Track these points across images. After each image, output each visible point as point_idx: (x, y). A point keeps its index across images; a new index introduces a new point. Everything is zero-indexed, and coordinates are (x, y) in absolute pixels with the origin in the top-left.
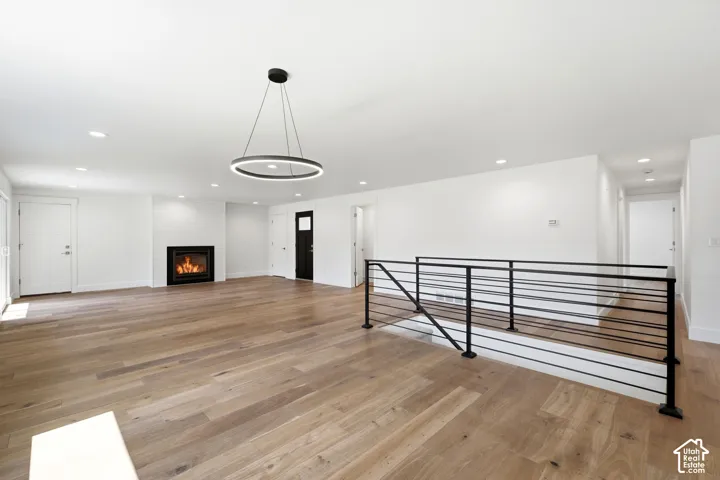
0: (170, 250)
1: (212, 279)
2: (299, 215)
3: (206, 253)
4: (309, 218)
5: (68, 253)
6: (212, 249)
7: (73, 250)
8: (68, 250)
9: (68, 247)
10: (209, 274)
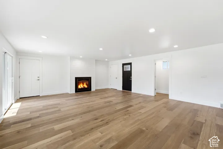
0: (76, 78)
1: (90, 90)
2: (124, 65)
3: (89, 80)
4: (130, 66)
5: (38, 80)
6: (90, 78)
7: (41, 78)
8: (39, 79)
9: (38, 77)
10: (89, 88)
